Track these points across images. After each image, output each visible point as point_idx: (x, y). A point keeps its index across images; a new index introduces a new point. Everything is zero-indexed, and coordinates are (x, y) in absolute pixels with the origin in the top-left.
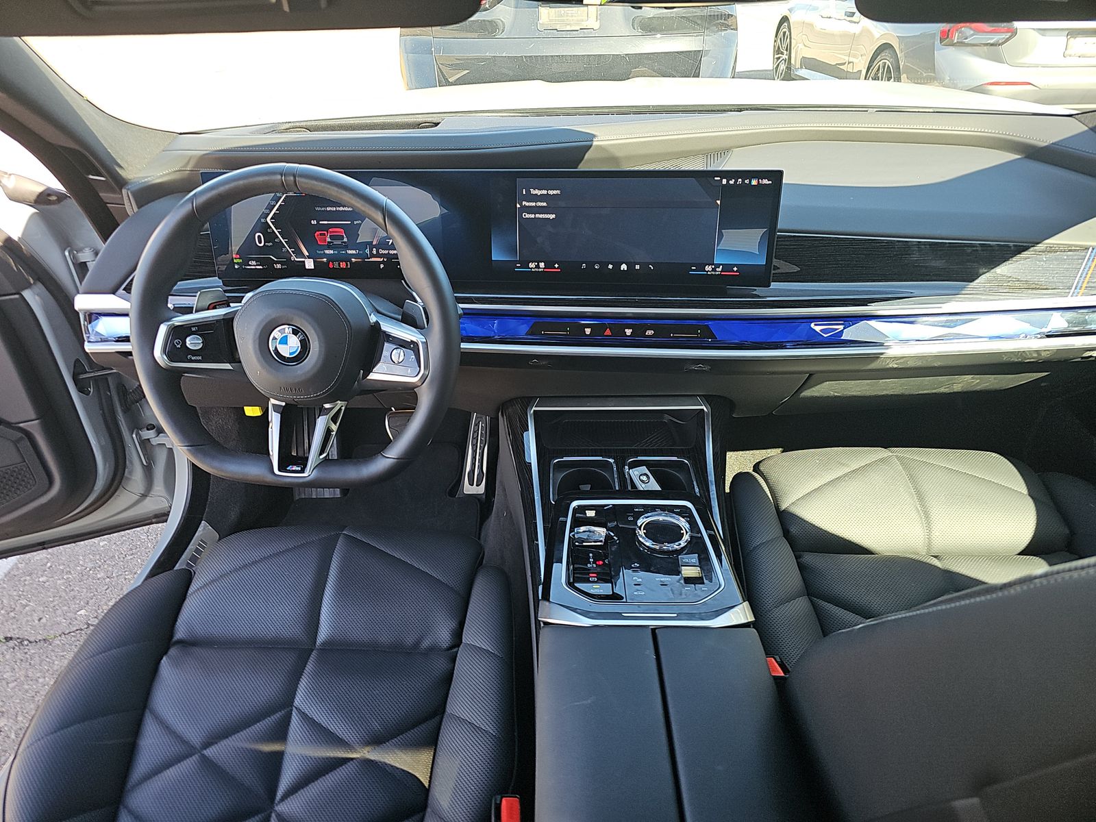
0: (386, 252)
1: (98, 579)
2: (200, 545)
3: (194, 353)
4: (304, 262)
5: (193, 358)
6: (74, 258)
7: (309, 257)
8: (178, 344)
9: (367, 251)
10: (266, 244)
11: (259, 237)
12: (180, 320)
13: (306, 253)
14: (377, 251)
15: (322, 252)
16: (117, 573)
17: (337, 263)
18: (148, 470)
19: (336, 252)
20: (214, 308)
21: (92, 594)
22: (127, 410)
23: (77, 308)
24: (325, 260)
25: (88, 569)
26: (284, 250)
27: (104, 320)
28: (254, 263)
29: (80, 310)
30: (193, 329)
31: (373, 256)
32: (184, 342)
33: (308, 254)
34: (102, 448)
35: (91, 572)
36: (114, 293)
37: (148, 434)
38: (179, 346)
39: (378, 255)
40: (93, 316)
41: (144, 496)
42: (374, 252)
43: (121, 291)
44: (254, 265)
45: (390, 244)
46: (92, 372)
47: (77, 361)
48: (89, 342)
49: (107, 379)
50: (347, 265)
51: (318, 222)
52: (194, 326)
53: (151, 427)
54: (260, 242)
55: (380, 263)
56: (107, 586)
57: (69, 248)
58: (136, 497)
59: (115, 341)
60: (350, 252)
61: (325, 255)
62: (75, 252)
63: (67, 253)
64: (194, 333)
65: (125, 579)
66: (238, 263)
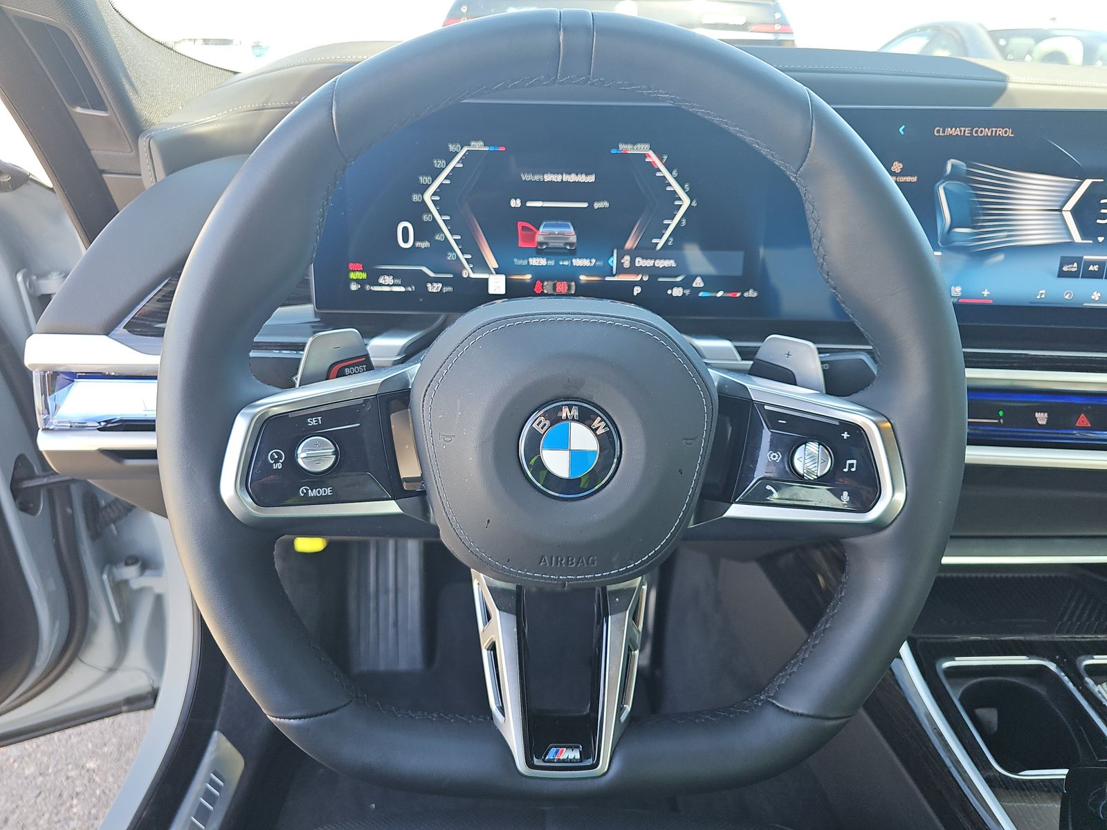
0: (649, 263)
1: (26, 778)
2: (212, 783)
3: (317, 479)
4: (487, 280)
5: (313, 493)
6: (31, 287)
7: (498, 272)
8: (276, 461)
9: (613, 261)
10: (418, 244)
11: (405, 230)
12: (279, 401)
13: (493, 263)
14: (632, 261)
15: (525, 262)
16: (56, 766)
17: (551, 283)
18: (123, 631)
19: (552, 263)
20: (341, 374)
21: (14, 805)
22: (96, 534)
23: (28, 361)
24: (528, 277)
25: (12, 760)
26: (450, 256)
27: (80, 385)
28: (389, 280)
29: (35, 366)
30: (312, 422)
31: (621, 270)
32: (292, 457)
33: (497, 266)
34: (50, 598)
35: (16, 765)
36: (107, 334)
37: (129, 573)
38: (279, 466)
39: (634, 270)
40: (61, 378)
41: (112, 670)
42: (626, 261)
43: (120, 330)
44: (388, 285)
45: (659, 247)
46: (44, 477)
47: (21, 459)
48: (45, 430)
49: (68, 489)
50: (569, 288)
51: (523, 203)
52: (312, 416)
53: (132, 560)
54: (406, 240)
55: (634, 284)
56: (38, 792)
57: (24, 270)
58: (97, 675)
59: (98, 429)
60: (578, 262)
61: (530, 268)
62: (35, 278)
63: (20, 278)
64: (312, 432)
65: (68, 778)
66: (357, 281)
